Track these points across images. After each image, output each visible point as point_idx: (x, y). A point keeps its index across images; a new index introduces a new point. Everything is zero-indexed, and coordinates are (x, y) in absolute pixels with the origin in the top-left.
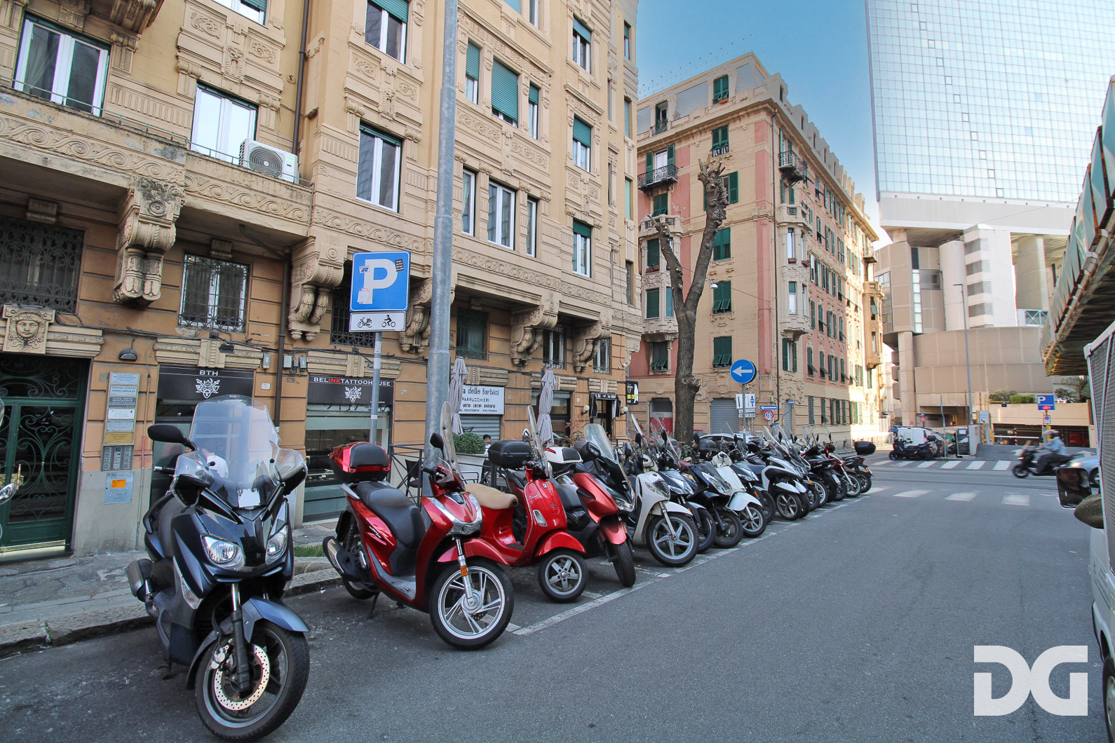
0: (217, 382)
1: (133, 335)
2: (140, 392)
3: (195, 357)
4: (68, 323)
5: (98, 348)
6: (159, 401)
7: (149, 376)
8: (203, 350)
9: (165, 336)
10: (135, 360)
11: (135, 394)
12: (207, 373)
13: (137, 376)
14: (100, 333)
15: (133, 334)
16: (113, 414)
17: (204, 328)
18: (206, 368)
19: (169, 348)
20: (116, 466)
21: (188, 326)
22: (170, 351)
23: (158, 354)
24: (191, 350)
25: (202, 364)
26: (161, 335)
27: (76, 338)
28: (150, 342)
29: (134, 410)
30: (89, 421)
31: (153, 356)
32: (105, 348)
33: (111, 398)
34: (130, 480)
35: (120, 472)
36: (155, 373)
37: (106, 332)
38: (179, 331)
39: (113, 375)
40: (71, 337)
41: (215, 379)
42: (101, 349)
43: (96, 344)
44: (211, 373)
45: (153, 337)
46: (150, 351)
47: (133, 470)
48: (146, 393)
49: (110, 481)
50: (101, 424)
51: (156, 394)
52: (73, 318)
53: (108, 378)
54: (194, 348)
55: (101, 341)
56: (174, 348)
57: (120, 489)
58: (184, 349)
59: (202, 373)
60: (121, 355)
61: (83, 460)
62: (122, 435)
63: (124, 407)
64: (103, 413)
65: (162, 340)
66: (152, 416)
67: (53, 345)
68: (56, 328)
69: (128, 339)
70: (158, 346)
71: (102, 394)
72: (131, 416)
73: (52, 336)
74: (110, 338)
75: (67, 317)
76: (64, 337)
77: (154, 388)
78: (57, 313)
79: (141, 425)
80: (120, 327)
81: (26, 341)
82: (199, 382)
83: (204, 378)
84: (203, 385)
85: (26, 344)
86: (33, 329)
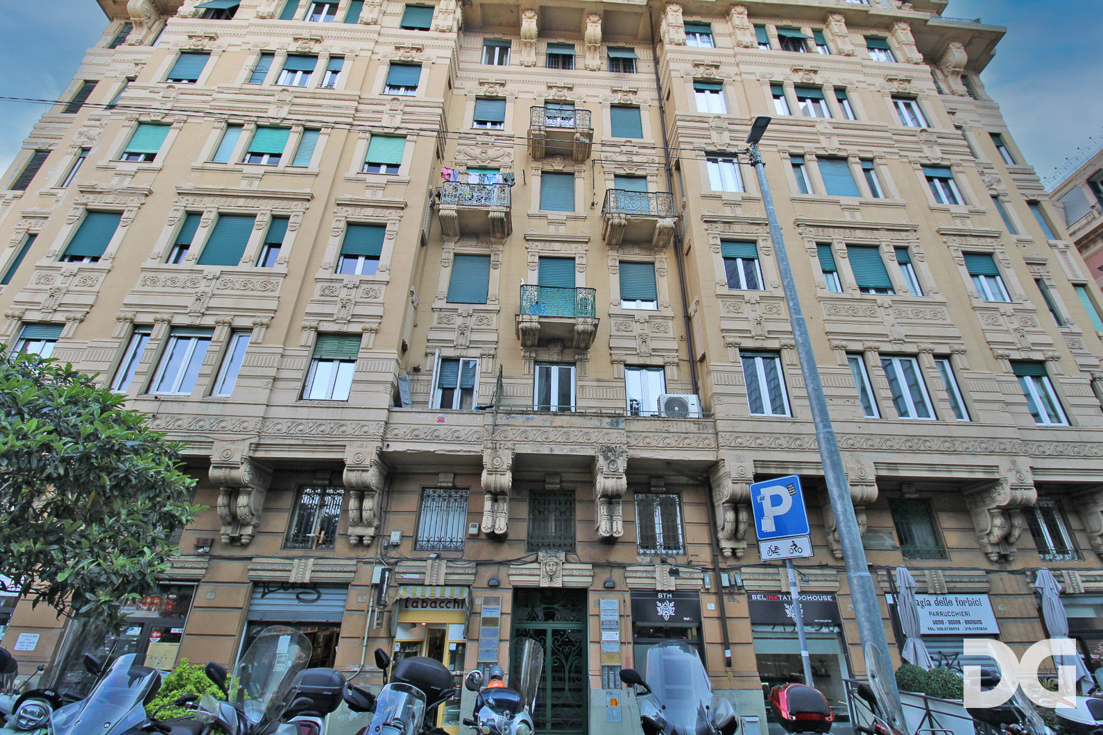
0: (672, 605)
2: (620, 616)
3: (653, 581)
4: (572, 561)
5: (590, 579)
6: (634, 623)
7: (624, 601)
8: (657, 575)
9: (631, 565)
10: (613, 588)
11: (617, 618)
12: (663, 596)
13: (617, 601)
14: (590, 567)
15: (611, 565)
16: (607, 636)
17: (656, 554)
18: (662, 591)
19: (634, 575)
20: (612, 685)
21: (644, 554)
22: (636, 577)
23: (629, 581)
24: (649, 575)
25: (659, 587)
26: (628, 564)
27: (578, 573)
28: (621, 571)
29: (618, 633)
30: (591, 642)
31: (625, 583)
32: (595, 579)
33: (603, 622)
35: (614, 691)
36: (628, 598)
37: (595, 565)
38: (639, 559)
39: (602, 601)
40: (575, 572)
42: (593, 580)
43: (589, 576)
44: (666, 596)
45: (623, 566)
46: (622, 579)
47: (622, 689)
48: (624, 616)
49: (609, 698)
50: (598, 645)
51: (631, 617)
52: (575, 557)
53: (599, 604)
54: (652, 573)
55: (592, 573)
56: (638, 575)
58: (644, 575)
59: (660, 596)
60: (605, 584)
61: (591, 679)
62: (611, 655)
63: (611, 629)
64: (599, 635)
65: (629, 569)
66: (630, 639)
67: (566, 579)
68: (567, 566)
69: (608, 570)
70: (627, 574)
71: (596, 617)
72: (617, 638)
73: (565, 572)
74: (597, 570)
75: (572, 557)
76: (571, 572)
77: (629, 612)
78: (566, 554)
79: (624, 646)
80: (603, 560)
81: (551, 578)
82: (659, 604)
83: (662, 601)
84: (662, 607)
85: (551, 580)
86: (554, 568)
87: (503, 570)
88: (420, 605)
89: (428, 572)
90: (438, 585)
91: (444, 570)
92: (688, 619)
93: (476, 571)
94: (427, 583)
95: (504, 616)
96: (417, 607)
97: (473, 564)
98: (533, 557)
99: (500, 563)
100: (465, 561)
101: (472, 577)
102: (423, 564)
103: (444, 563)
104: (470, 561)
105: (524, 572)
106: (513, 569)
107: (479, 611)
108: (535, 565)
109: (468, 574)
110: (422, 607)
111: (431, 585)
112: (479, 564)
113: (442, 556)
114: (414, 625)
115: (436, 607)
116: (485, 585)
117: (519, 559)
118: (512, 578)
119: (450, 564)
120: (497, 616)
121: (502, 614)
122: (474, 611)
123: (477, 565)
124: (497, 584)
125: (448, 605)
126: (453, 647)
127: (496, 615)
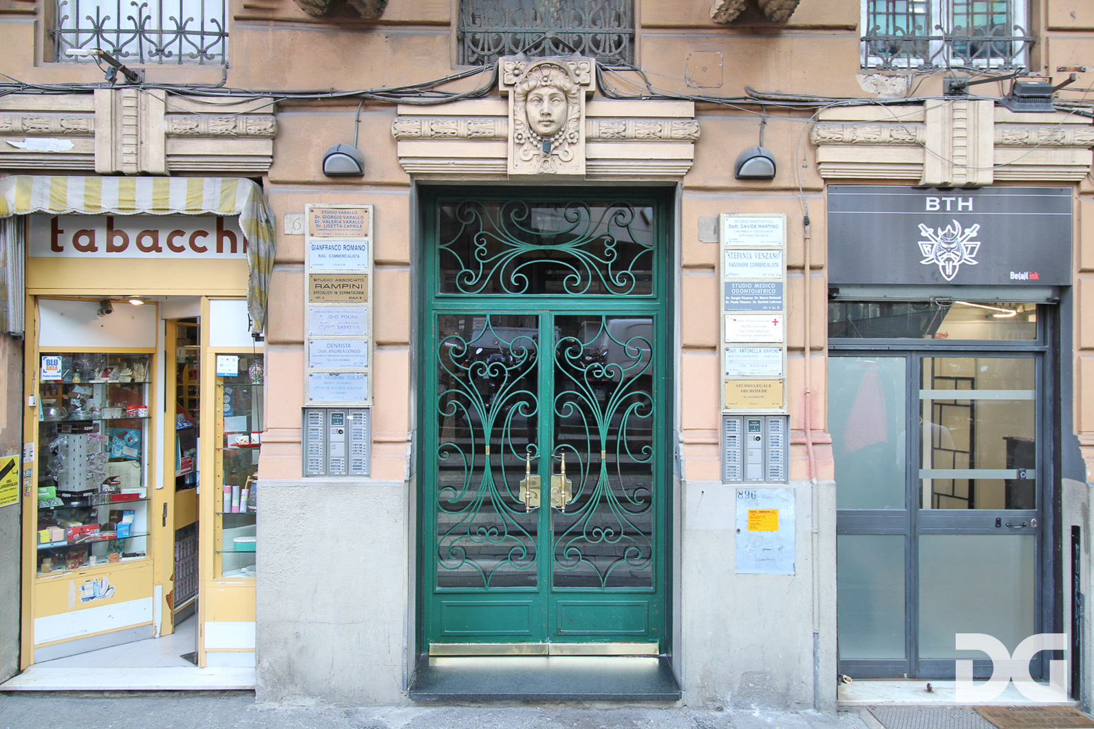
0: (973, 231)
1: (761, 108)
2: (789, 268)
3: (911, 155)
4: (623, 92)
5: (687, 151)
6: (833, 291)
7: (806, 222)
8: (932, 134)
9: (837, 103)
10: (769, 178)
11: (776, 272)
12: (943, 204)
13: (779, 221)
14: (688, 109)
15: (760, 105)
16: (738, 326)
17: (928, 68)
18: (944, 188)
19: (848, 135)
20: (754, 470)
21: (884, 68)
22: (853, 143)
23: (824, 154)
24: (901, 135)
25: (934, 175)
26: (827, 100)
27: (642, 129)
28: (799, 124)
29: (780, 319)
30: (686, 347)
31: (810, 163)
32: (705, 151)
33: (728, 285)
34: (787, 512)
35: (762, 489)
36: (817, 207)
37: (703, 106)
38: (866, 86)
39: (727, 222)
40: (632, 129)
41: (966, 222)
42: (696, 151)
43: (682, 140)
44: (954, 204)
45: (805, 107)
46: (803, 151)
47: (792, 485)
48: (803, 268)
49: (743, 509)
50: (709, 357)
51: (825, 272)
52: (632, 76)
53: (717, 231)
54: (911, 128)
55: (692, 129)
56: (862, 134)
57: (767, 535)
58: (885, 135)
59: (932, 203)
60: (739, 167)
61: (683, 452)
62: (756, 386)
63: (757, 307)
64: (712, 326)
65: (824, 114)
66: (820, 336)
67: (599, 150)
68: (602, 107)
69: (751, 121)
70: (823, 132)
71: (706, 274)
72: (777, 334)
73: (595, 129)
74: (713, 122)
75: (617, 80)
76: (617, 127)
77: (819, 255)
78: (600, 70)
79: (797, 358)
80: (733, 89)
81: (546, 143)
82: (926, 231)
83: (938, 221)
84: (938, 242)
85: (547, 151)
86: (557, 110)
87: (376, 123)
88: (101, 238)
89: (103, 131)
90: (145, 174)
91: (157, 124)
92: (1024, 276)
93: (278, 125)
94: (102, 165)
95: (385, 272)
96: (92, 248)
97: (266, 104)
98: (482, 80)
99: (361, 100)
100: (233, 93)
101: (264, 147)
102: (83, 102)
103: (155, 102)
104: (250, 96)
105: (449, 127)
106: (409, 120)
107: (296, 256)
108: (490, 106)
109: (246, 136)
110: (111, 248)
111: (119, 174)
112: (284, 103)
113: (149, 78)
114: (105, 304)
115: (156, 248)
116: (315, 173)
117: (429, 87)
118: (406, 149)
119: (178, 103)
120: (362, 270)
121: (378, 263)
122: (281, 256)
123: (279, 107)
124: (353, 168)
125: (200, 242)
126: (230, 367)
127: (360, 264)
